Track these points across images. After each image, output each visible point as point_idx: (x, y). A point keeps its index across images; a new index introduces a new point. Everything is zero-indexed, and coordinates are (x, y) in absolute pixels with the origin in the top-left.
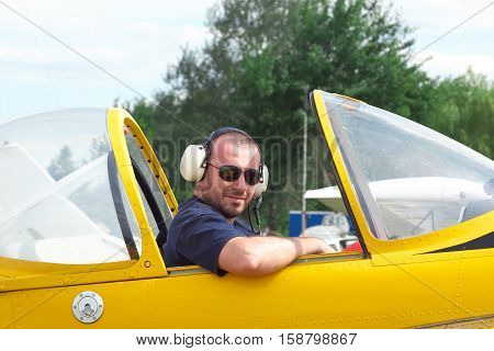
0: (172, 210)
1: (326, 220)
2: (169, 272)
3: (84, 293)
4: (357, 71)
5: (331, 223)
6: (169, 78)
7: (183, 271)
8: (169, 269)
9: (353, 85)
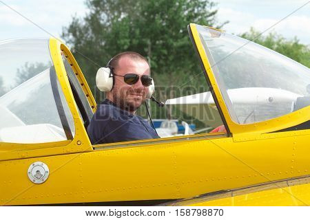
0: (93, 107)
1: (163, 125)
2: (94, 148)
3: (36, 163)
4: (181, 31)
5: (166, 126)
6: (63, 36)
7: (103, 147)
8: (94, 146)
9: (179, 40)
